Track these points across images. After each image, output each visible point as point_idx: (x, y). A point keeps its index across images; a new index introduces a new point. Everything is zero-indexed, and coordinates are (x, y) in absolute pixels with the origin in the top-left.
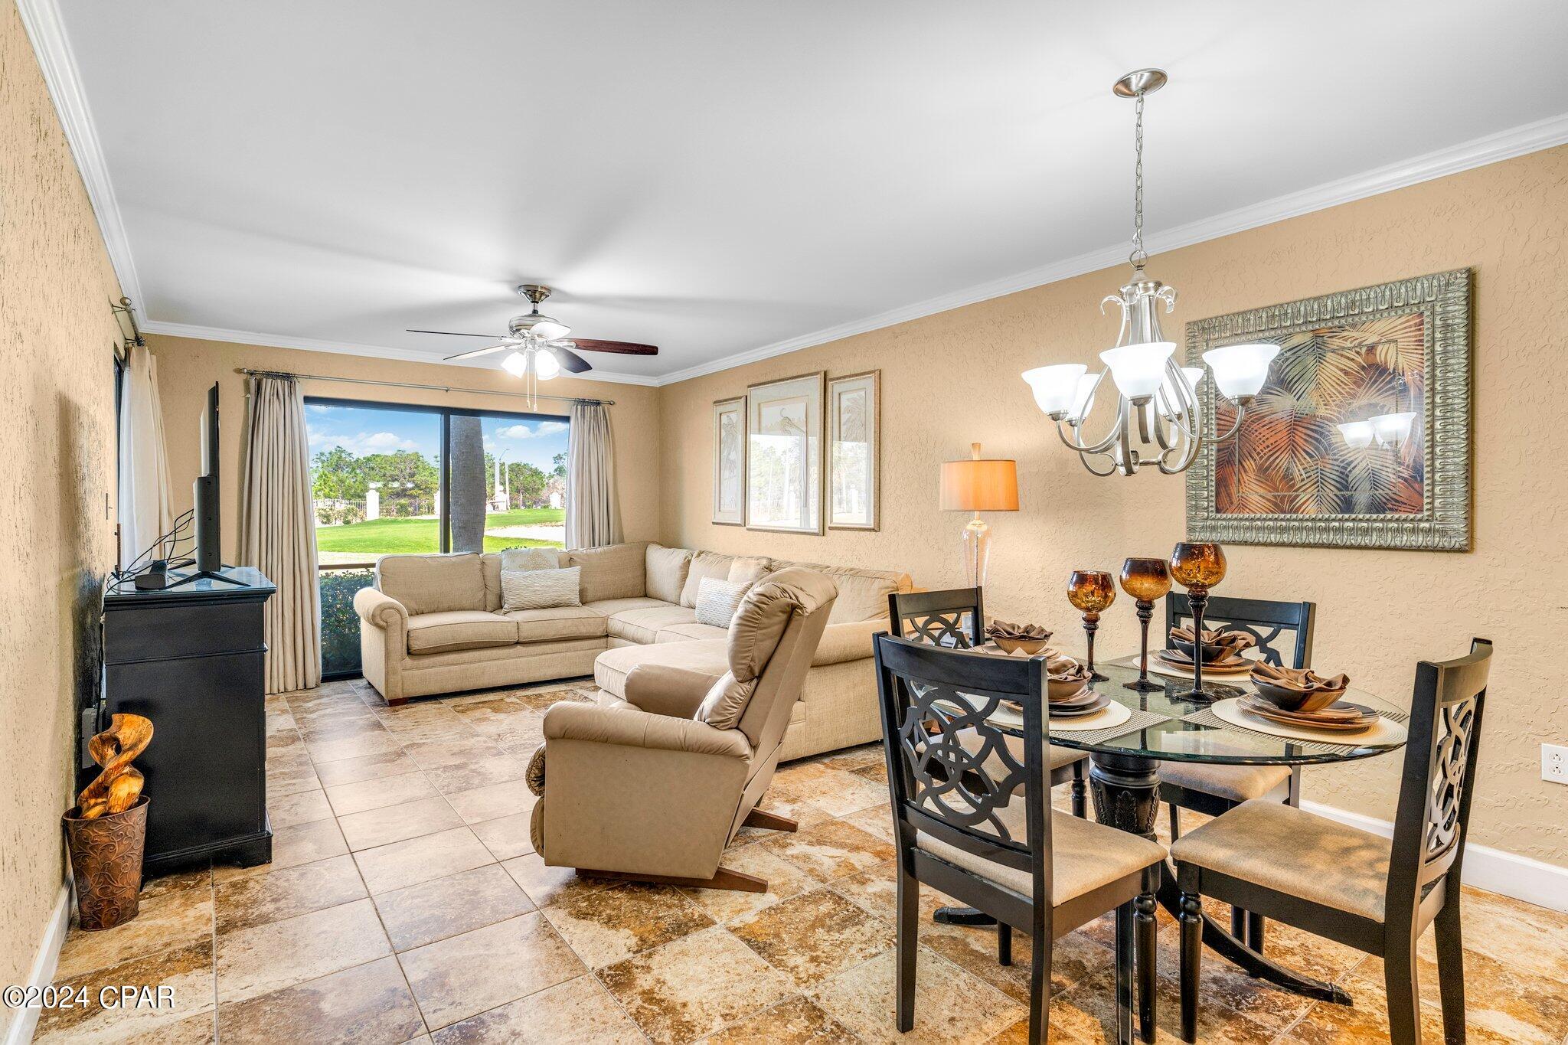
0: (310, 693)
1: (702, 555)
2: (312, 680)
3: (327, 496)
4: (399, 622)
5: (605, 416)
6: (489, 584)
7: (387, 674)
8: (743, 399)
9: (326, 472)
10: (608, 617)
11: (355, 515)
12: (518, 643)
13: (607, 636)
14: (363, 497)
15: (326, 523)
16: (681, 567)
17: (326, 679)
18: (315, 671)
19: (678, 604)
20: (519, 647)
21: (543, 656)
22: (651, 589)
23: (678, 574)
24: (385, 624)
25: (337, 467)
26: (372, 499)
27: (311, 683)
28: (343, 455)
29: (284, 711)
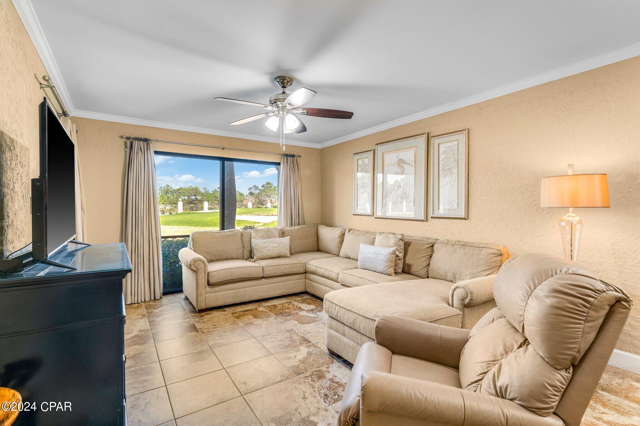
0: (157, 303)
1: (351, 231)
2: (158, 295)
3: (163, 204)
4: (204, 268)
5: (297, 162)
6: (245, 245)
7: (197, 296)
8: (372, 152)
9: (163, 194)
10: (306, 263)
11: (174, 211)
12: (263, 277)
13: (306, 273)
14: (177, 204)
15: (163, 214)
16: (339, 237)
17: (165, 294)
18: (159, 290)
19: (338, 255)
20: (263, 280)
21: (275, 284)
22: (321, 247)
23: (337, 241)
24: (196, 269)
25: (167, 192)
26: (180, 204)
27: (158, 296)
28: (169, 188)
29: (144, 316)
